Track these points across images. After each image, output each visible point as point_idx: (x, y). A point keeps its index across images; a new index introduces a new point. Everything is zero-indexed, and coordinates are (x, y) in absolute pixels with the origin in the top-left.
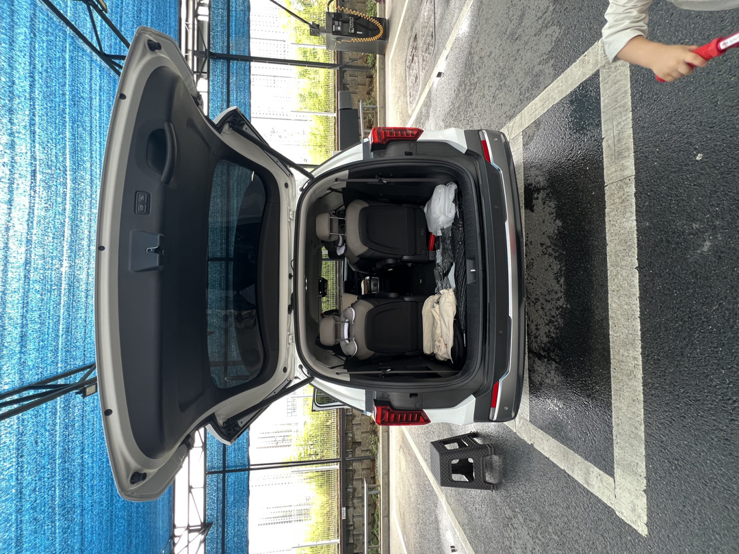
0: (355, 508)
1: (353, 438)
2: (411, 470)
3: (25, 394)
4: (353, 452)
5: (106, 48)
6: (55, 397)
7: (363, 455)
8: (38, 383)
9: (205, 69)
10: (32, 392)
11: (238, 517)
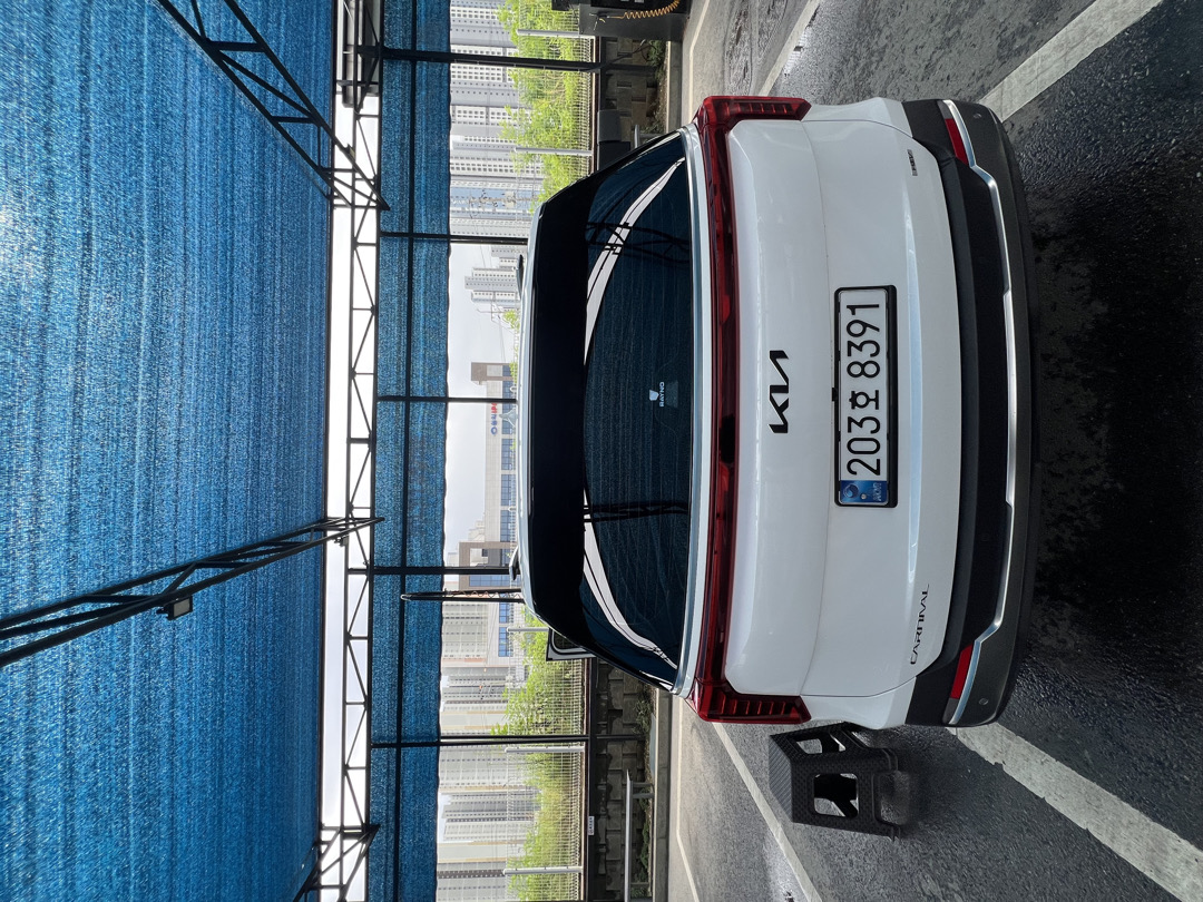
0: (609, 818)
1: (609, 702)
2: (712, 768)
3: (77, 610)
4: (609, 727)
5: (211, 32)
6: (127, 615)
7: (625, 731)
8: (99, 592)
9: (376, 78)
10: (89, 607)
11: (421, 818)
